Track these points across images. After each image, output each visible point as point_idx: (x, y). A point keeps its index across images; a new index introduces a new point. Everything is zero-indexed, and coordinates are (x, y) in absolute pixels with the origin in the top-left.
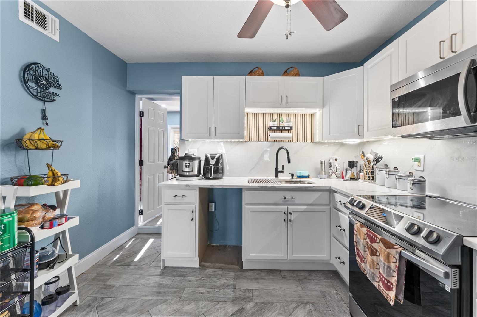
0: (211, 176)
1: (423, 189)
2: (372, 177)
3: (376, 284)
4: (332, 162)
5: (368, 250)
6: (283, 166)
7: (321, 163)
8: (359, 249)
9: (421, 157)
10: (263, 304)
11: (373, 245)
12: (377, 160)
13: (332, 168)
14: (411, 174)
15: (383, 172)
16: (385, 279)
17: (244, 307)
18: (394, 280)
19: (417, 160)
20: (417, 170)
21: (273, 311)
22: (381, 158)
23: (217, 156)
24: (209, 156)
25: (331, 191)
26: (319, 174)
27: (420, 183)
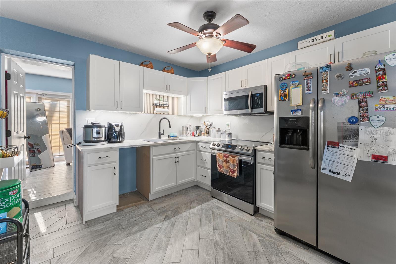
0: (119, 140)
1: (231, 137)
2: (208, 134)
3: (228, 174)
4: (188, 127)
5: (224, 162)
6: (163, 130)
7: (183, 128)
8: (219, 163)
9: (229, 123)
10: (175, 209)
11: (227, 159)
12: (210, 125)
13: (188, 130)
14: (225, 132)
15: (214, 131)
16: (232, 170)
17: (167, 214)
18: (236, 169)
19: (228, 125)
20: (227, 129)
21: (182, 209)
22: (212, 124)
23: (120, 124)
24: (113, 124)
25: (196, 142)
26: (181, 134)
27: (230, 134)
